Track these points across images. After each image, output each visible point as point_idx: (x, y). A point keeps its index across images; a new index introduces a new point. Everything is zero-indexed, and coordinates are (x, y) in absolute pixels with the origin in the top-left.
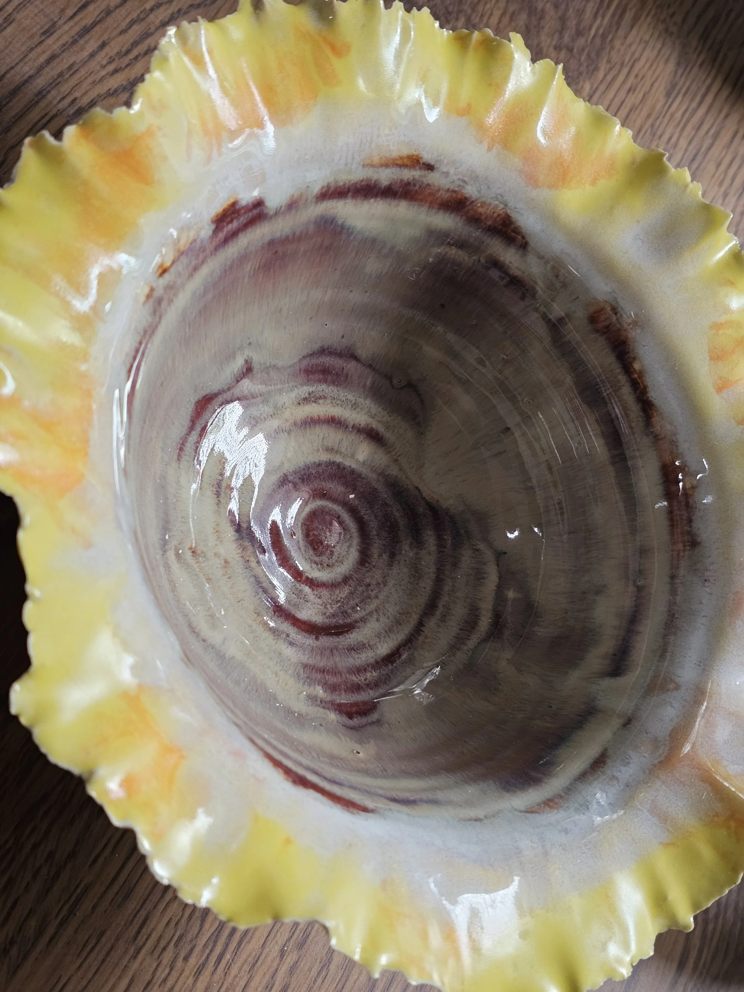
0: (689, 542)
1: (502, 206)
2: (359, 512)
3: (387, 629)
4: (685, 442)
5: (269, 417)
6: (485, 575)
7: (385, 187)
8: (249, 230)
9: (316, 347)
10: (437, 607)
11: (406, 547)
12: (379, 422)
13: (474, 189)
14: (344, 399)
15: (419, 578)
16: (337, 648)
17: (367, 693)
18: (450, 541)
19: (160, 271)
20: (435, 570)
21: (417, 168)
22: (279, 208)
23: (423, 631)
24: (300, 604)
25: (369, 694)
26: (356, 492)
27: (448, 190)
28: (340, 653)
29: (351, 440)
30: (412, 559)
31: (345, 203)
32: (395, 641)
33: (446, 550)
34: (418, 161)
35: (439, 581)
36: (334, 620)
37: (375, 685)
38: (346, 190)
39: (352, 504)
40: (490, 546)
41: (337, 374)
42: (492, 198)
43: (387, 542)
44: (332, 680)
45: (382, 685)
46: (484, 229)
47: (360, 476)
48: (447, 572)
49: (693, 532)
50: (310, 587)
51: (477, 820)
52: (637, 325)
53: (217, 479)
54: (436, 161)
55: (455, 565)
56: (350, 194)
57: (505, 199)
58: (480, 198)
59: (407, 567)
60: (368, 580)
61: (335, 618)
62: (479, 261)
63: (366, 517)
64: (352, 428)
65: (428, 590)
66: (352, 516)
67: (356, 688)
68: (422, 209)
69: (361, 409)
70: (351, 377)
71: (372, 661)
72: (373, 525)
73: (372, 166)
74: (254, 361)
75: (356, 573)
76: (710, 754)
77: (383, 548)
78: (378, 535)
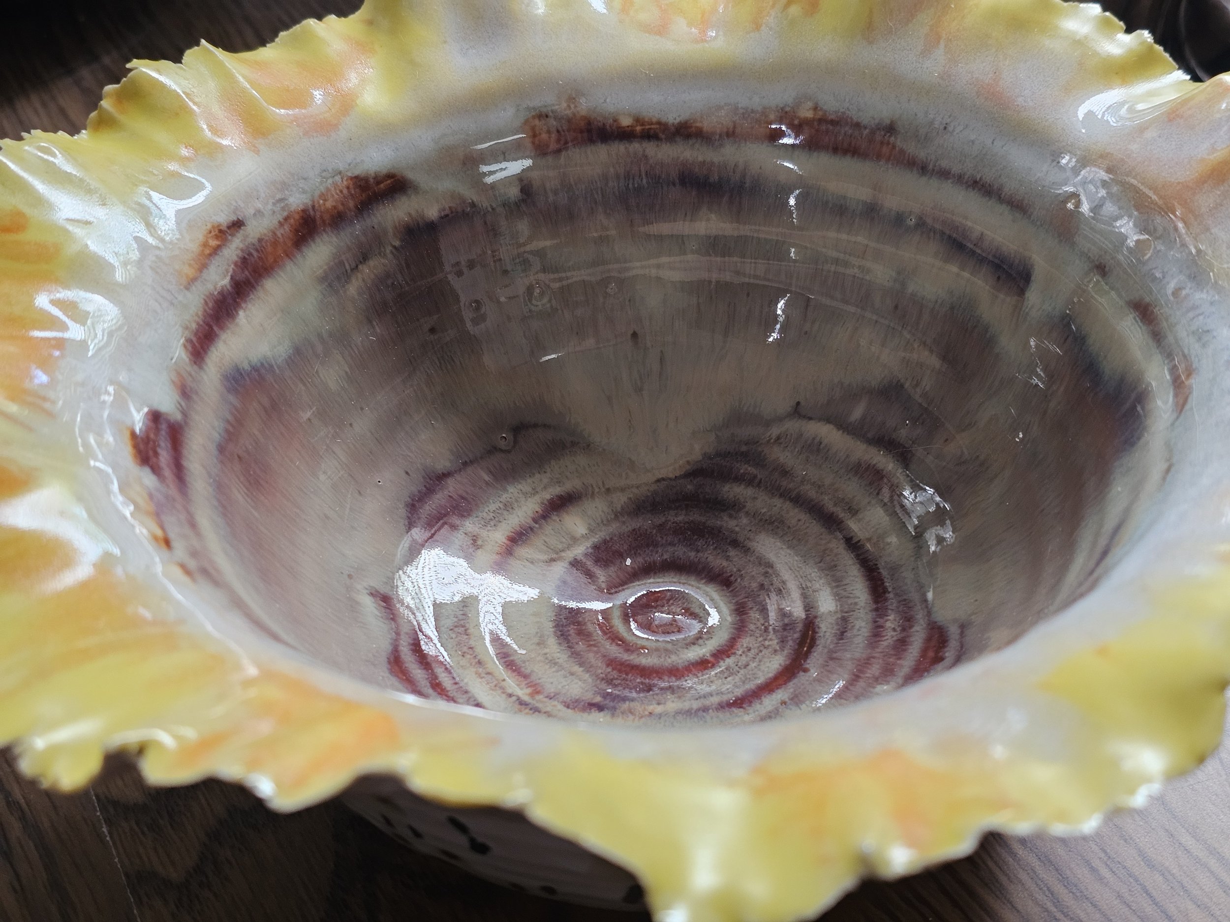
0: (885, 135)
1: (338, 178)
2: (655, 563)
3: (834, 584)
4: (750, 99)
5: (465, 608)
6: (818, 439)
7: (231, 286)
8: (185, 452)
9: (402, 512)
10: (833, 513)
11: (732, 524)
12: (545, 488)
13: (298, 195)
14: (492, 515)
15: (782, 522)
16: (831, 652)
17: (915, 633)
18: (749, 468)
19: (163, 545)
20: (781, 500)
21: (230, 237)
22: (178, 406)
23: (859, 541)
24: (746, 675)
25: (917, 631)
26: (625, 555)
27: (281, 224)
28: (841, 650)
29: (552, 532)
30: (751, 522)
31: (225, 342)
32: (856, 579)
33: (759, 477)
34: (221, 231)
35: (798, 500)
36: (791, 643)
37: (908, 620)
38: (207, 328)
39: (639, 567)
40: (780, 419)
41: (454, 508)
42: (321, 183)
43: (713, 543)
44: (875, 669)
45: (912, 613)
46: (356, 216)
47: (605, 542)
48: (791, 486)
49: (873, 126)
50: (728, 657)
51: (1168, 470)
52: (574, 99)
53: (514, 702)
54: (234, 213)
55: (785, 472)
56: (215, 328)
57: (330, 170)
58: (312, 196)
59: (760, 532)
60: (754, 585)
61: (788, 641)
62: (395, 247)
63: (665, 557)
64: (536, 523)
65: (804, 517)
66: (655, 573)
67: (902, 644)
68: (288, 268)
69: (517, 501)
70: (467, 493)
71: (870, 616)
72: (681, 552)
73: (194, 280)
74: (377, 587)
75: (736, 596)
76: (1188, 166)
77: (719, 551)
78: (698, 551)
